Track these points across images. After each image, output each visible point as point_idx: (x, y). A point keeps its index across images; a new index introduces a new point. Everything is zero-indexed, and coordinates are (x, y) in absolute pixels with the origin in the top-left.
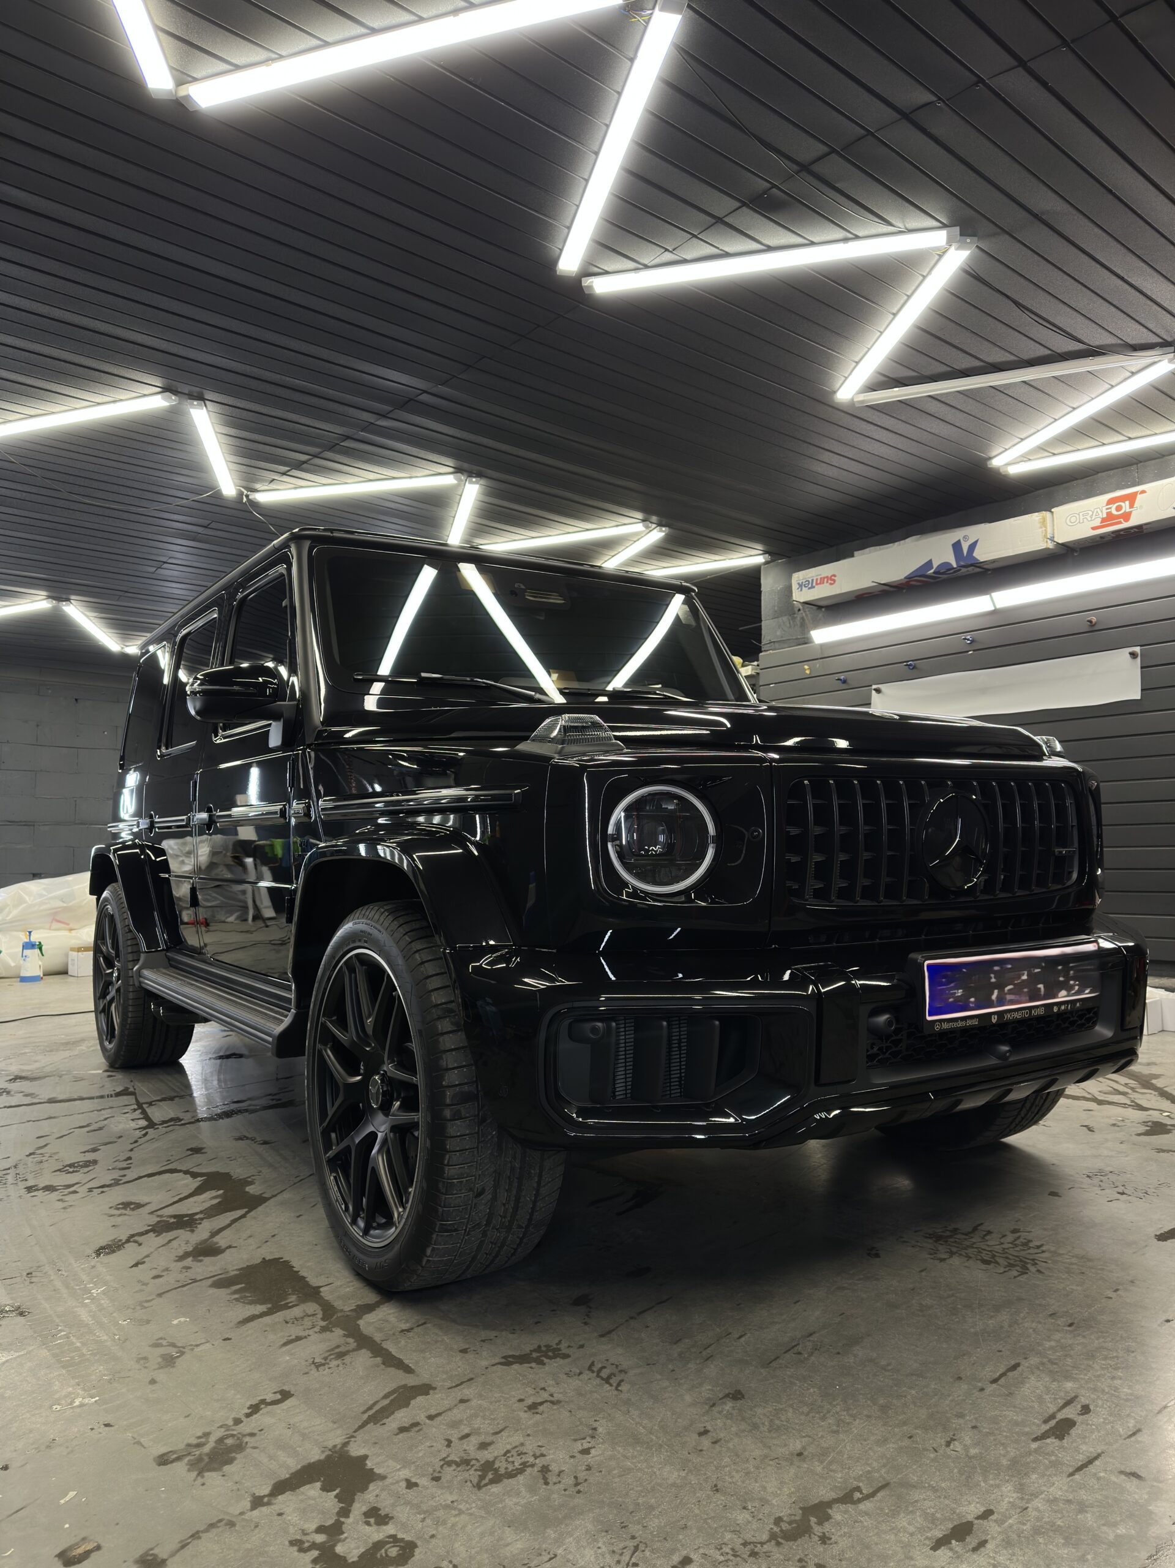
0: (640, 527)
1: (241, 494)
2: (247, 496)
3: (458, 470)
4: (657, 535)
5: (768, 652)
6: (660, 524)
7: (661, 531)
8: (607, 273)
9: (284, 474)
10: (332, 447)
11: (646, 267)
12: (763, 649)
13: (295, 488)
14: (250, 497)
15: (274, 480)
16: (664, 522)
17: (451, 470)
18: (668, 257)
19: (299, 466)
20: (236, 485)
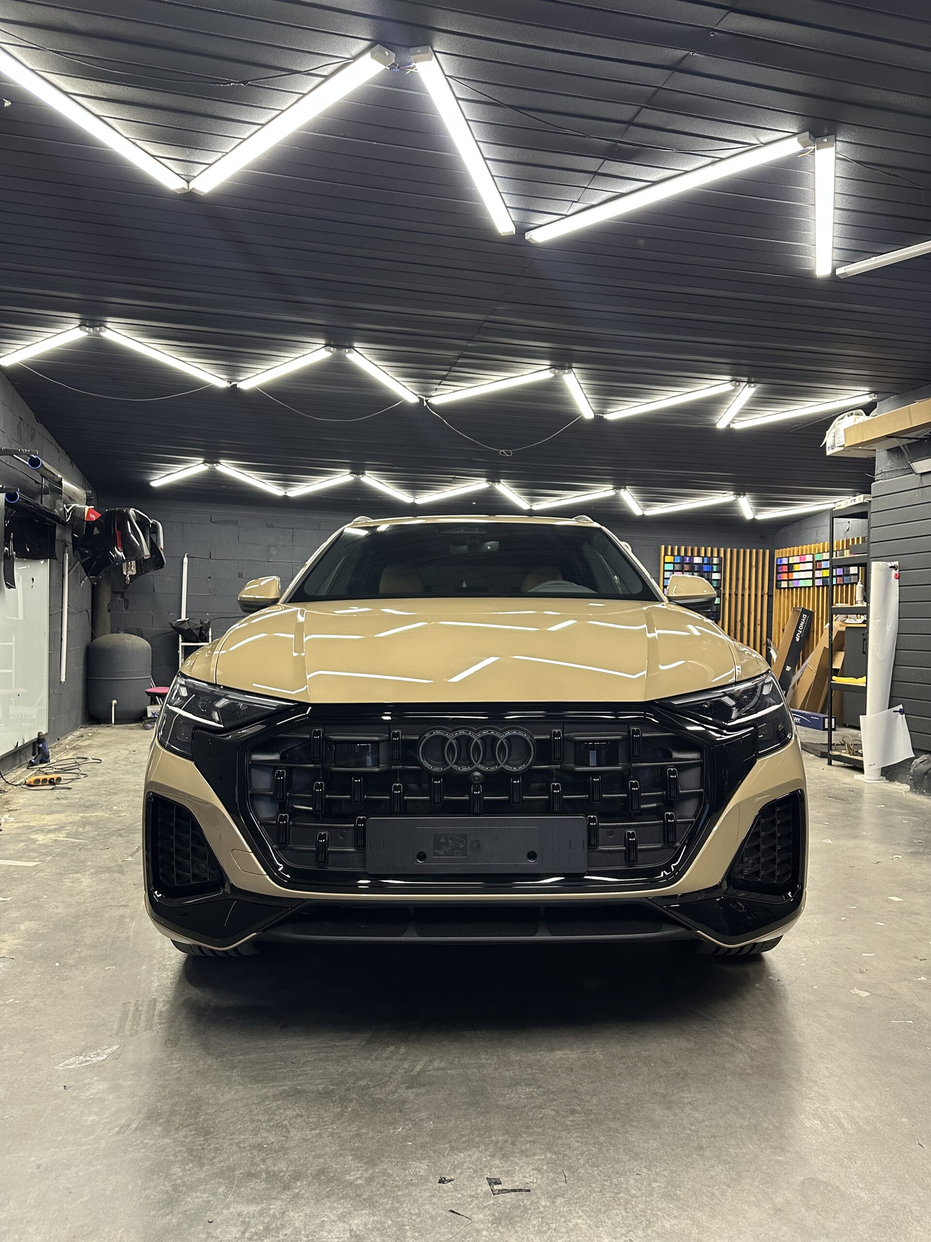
0: (729, 387)
1: (421, 400)
2: (427, 401)
3: (552, 367)
4: (747, 392)
5: (879, 482)
6: (749, 382)
7: (750, 387)
8: (541, 226)
9: (440, 384)
10: (455, 364)
11: (567, 216)
12: (876, 479)
13: (454, 392)
14: (429, 401)
15: (437, 389)
16: (753, 380)
17: (549, 367)
18: (579, 206)
19: (443, 378)
20: (416, 395)
